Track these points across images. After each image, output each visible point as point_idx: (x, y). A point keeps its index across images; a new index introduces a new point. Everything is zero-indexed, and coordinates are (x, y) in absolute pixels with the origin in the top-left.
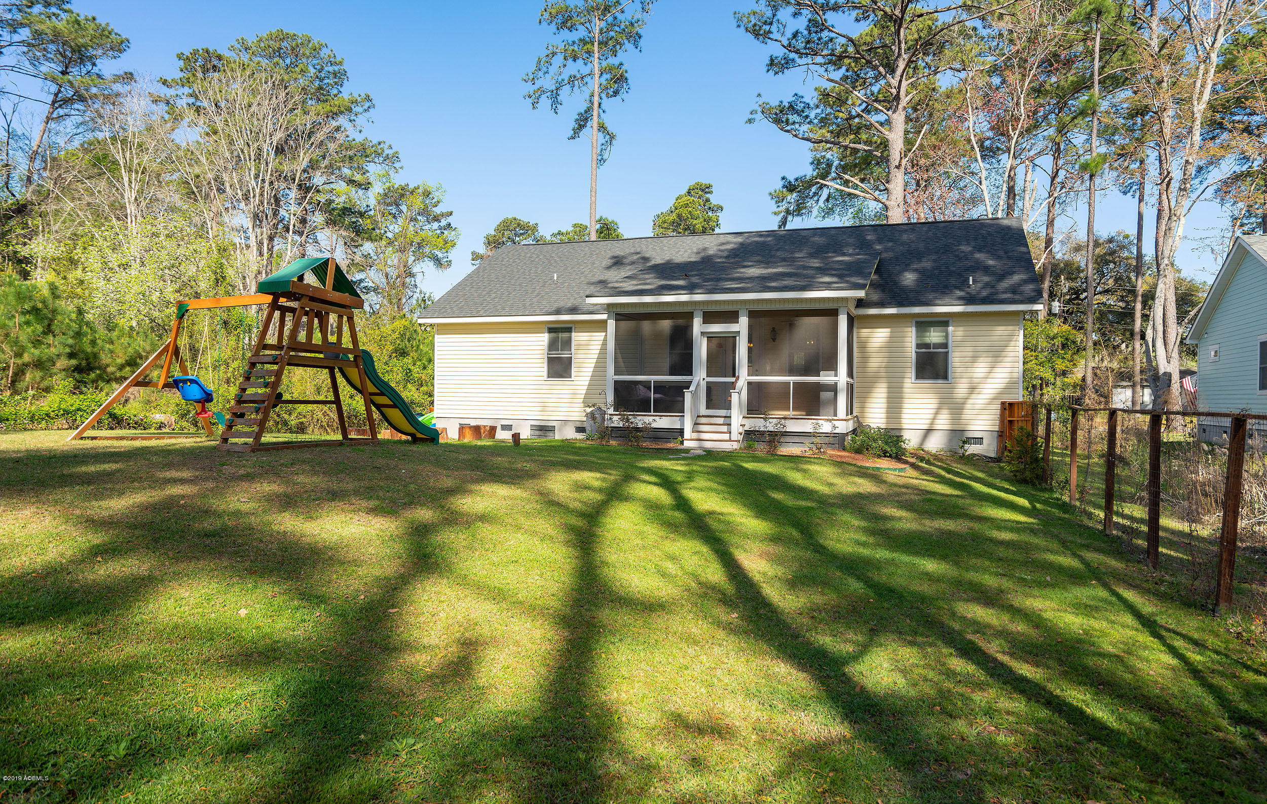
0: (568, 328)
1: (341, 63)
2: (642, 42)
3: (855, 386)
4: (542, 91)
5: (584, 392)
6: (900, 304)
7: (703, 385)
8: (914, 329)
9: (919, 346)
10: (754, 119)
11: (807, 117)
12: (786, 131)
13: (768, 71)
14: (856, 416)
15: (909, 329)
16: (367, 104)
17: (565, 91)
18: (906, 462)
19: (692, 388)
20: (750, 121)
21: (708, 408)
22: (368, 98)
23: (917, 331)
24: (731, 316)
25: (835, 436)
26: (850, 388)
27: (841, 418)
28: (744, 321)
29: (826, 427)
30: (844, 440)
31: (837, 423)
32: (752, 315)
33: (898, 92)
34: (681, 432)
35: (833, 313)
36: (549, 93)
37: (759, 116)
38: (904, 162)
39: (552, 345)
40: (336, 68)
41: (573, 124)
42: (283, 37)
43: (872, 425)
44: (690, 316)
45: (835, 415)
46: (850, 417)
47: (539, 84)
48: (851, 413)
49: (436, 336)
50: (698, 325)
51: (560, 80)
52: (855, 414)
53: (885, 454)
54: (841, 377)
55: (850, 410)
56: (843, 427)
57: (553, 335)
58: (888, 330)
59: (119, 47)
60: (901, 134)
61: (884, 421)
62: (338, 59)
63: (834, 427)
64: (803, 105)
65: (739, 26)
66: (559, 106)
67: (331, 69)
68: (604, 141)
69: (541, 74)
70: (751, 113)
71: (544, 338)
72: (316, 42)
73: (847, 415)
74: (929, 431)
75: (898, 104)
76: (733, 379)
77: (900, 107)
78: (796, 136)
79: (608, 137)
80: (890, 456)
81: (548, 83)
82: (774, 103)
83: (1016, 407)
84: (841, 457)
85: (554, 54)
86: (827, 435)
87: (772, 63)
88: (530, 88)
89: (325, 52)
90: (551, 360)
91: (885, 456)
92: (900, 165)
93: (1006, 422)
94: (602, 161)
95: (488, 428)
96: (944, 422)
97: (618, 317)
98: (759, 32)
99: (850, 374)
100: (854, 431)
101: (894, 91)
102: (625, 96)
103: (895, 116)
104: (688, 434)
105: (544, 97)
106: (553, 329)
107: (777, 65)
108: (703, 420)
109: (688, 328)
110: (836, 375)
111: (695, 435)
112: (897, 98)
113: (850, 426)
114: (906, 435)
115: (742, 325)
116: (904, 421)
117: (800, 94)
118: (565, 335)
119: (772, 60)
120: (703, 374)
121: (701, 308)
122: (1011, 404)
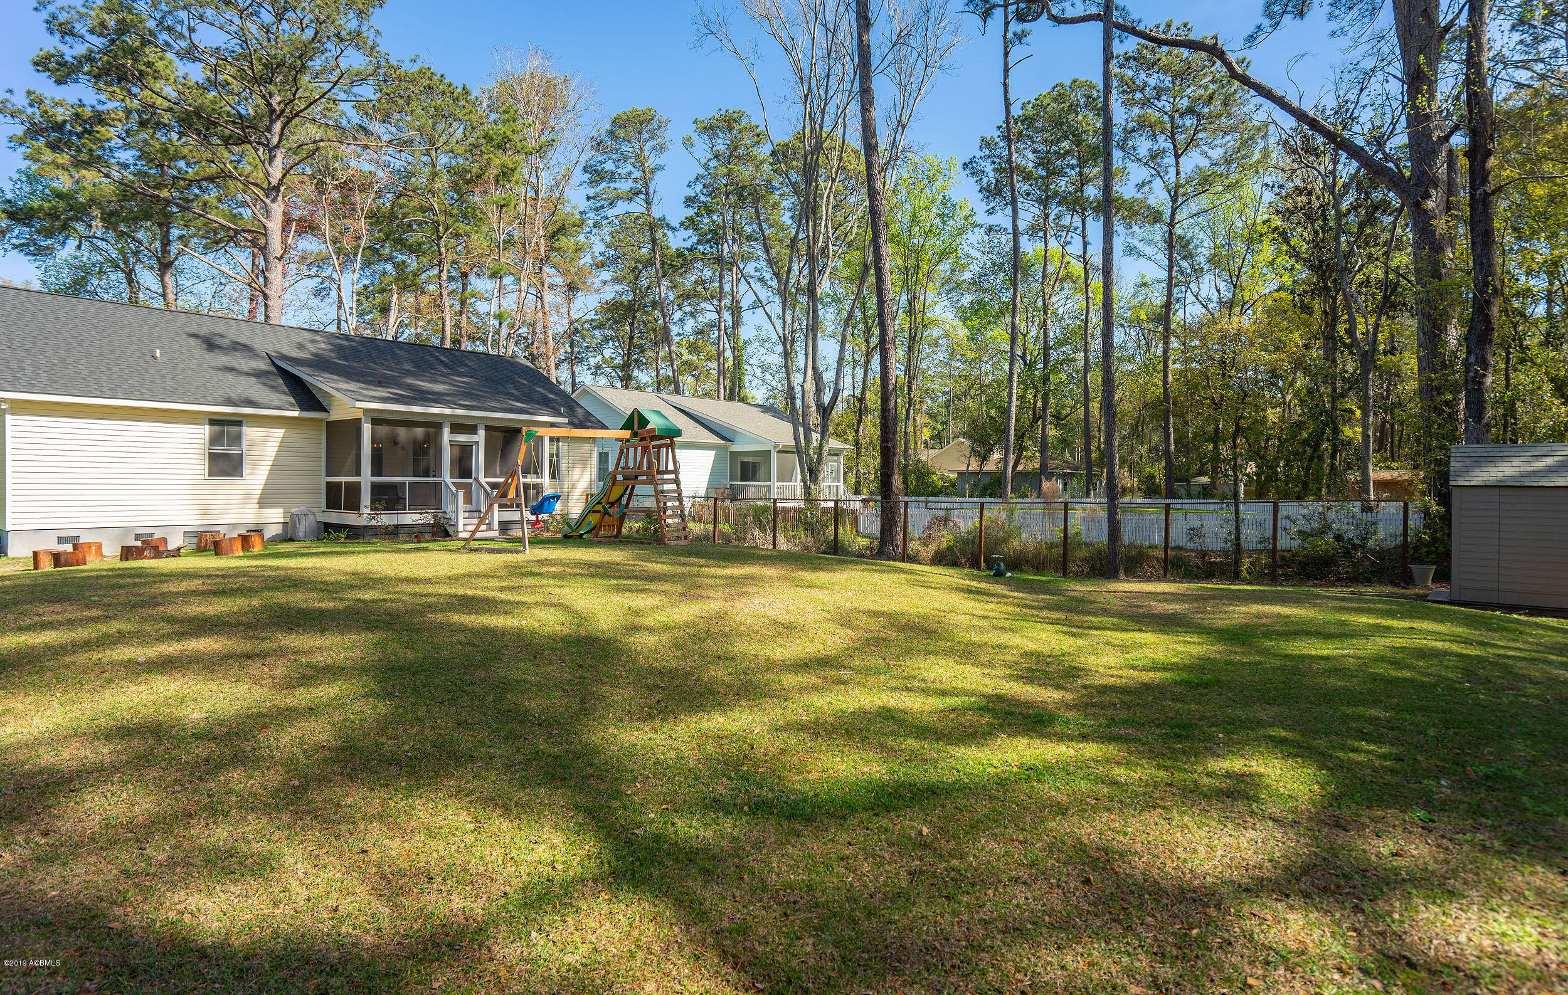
0: (237, 422)
5: (259, 492)
24: (471, 429)
28: (482, 432)
32: (487, 428)
39: (215, 440)
44: (440, 426)
49: (8, 416)
50: (446, 436)
54: (545, 479)
57: (216, 428)
71: (203, 432)
90: (213, 457)
92: (281, 257)
103: (274, 206)
104: (461, 527)
106: (214, 421)
109: (440, 435)
110: (539, 478)
115: (481, 437)
118: (233, 429)
121: (448, 420)
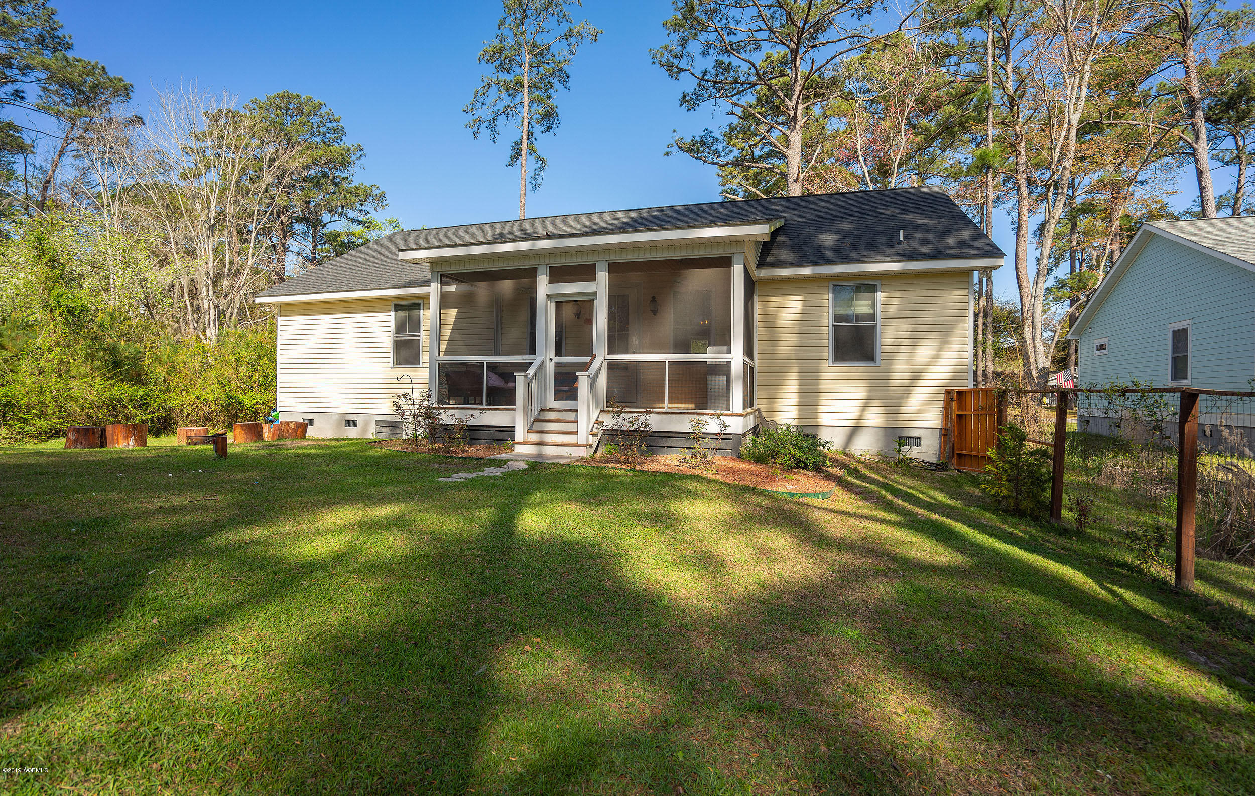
0: (416, 305)
1: (338, 120)
2: (570, 82)
3: (756, 370)
4: (481, 121)
6: (815, 263)
7: (550, 368)
8: (831, 295)
9: (837, 318)
10: (671, 152)
11: (716, 151)
12: (697, 158)
13: (681, 106)
14: (758, 410)
15: (826, 297)
16: (360, 153)
17: (502, 119)
18: (830, 477)
19: (531, 372)
20: (668, 154)
21: (557, 398)
22: (360, 148)
23: (835, 299)
24: (587, 273)
25: (727, 438)
26: (749, 373)
27: (735, 412)
28: (603, 277)
29: (713, 426)
30: (740, 444)
31: (728, 420)
32: (614, 268)
33: (796, 113)
34: (511, 430)
35: (725, 263)
36: (487, 124)
37: (675, 149)
38: (801, 176)
39: (400, 328)
40: (335, 125)
41: (509, 153)
42: (287, 98)
43: (779, 422)
44: (532, 274)
45: (728, 408)
46: (749, 410)
47: (478, 114)
48: (751, 406)
49: (279, 318)
50: (543, 287)
51: (496, 110)
52: (756, 407)
53: (799, 465)
54: (737, 357)
55: (749, 401)
56: (737, 425)
57: (401, 314)
58: (800, 298)
59: (125, 92)
60: (798, 150)
61: (795, 415)
62: (336, 117)
63: (724, 426)
64: (711, 139)
65: (654, 63)
66: (497, 136)
67: (330, 125)
68: (537, 166)
69: (479, 105)
70: (668, 147)
71: (389, 319)
72: (316, 102)
73: (744, 408)
74: (855, 430)
75: (795, 124)
76: (587, 359)
77: (797, 126)
78: (705, 161)
79: (540, 162)
80: (806, 468)
81: (485, 113)
82: (688, 140)
83: (968, 396)
84: (735, 471)
85: (489, 86)
86: (715, 437)
87: (684, 99)
88: (469, 119)
89: (323, 111)
90: (397, 345)
91: (798, 467)
92: (798, 178)
93: (954, 416)
94: (536, 186)
95: (292, 426)
96: (875, 417)
97: (444, 279)
98: (673, 70)
99: (749, 351)
100: (755, 430)
101: (792, 113)
102: (556, 131)
103: (793, 135)
104: (519, 436)
105: (483, 127)
106: (398, 306)
107: (689, 102)
108: (552, 416)
109: (532, 289)
110: (729, 351)
111: (534, 437)
112: (795, 118)
113: (751, 422)
114: (824, 436)
115: (600, 284)
116: (821, 416)
117: (710, 130)
118: (413, 313)
119: (684, 97)
120: (552, 353)
121: (547, 262)
122: (960, 393)
